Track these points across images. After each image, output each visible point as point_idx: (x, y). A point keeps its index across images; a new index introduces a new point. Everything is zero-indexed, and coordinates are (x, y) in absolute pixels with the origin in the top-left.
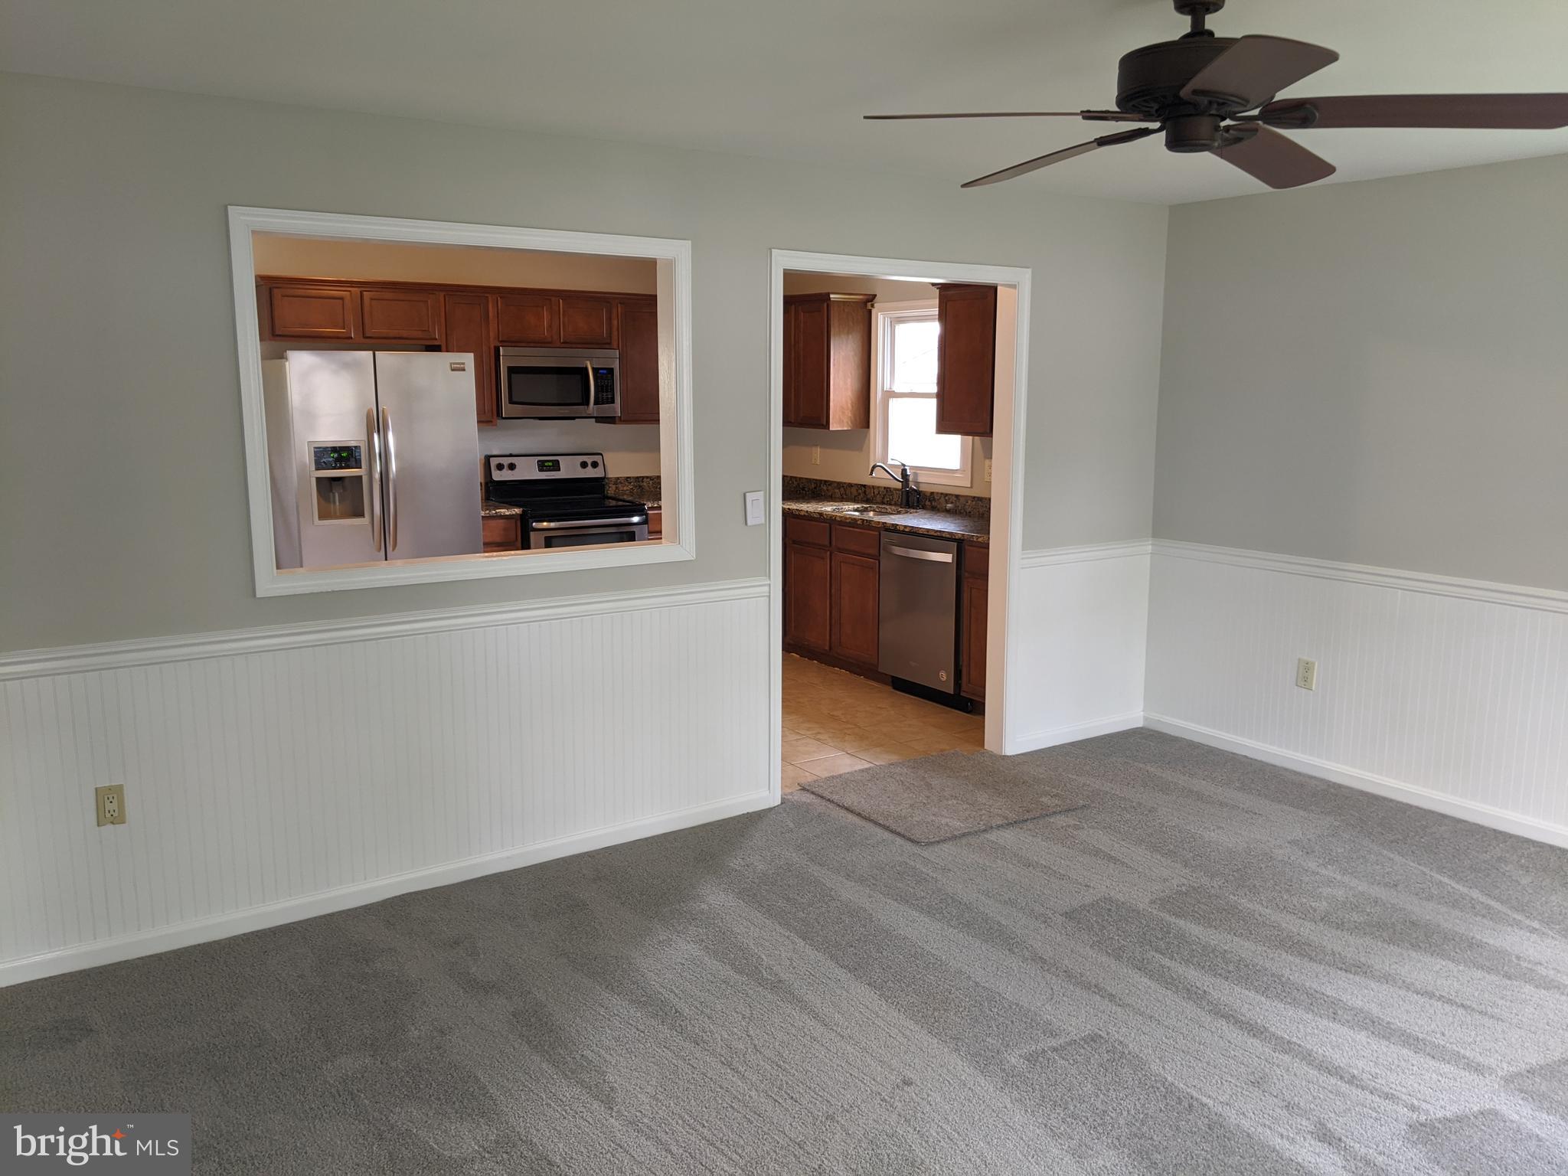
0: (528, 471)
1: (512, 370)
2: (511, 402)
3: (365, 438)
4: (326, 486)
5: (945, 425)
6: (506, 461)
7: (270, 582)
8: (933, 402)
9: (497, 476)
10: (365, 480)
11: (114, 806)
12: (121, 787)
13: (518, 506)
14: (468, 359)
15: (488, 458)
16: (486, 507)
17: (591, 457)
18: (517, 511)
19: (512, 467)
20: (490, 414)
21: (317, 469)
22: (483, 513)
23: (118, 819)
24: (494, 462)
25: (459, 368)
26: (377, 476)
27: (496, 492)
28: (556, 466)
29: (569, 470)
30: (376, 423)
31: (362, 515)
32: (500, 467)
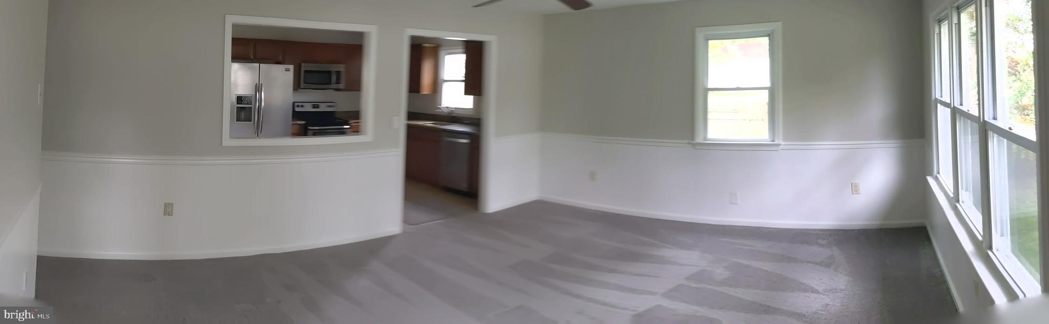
0: (308, 108)
1: (306, 72)
2: (305, 83)
3: (254, 94)
4: (240, 110)
5: (467, 92)
6: (300, 104)
7: (227, 141)
8: (463, 84)
9: (297, 109)
10: (253, 109)
11: (170, 210)
12: (173, 204)
13: (304, 121)
14: (291, 67)
15: (294, 103)
16: (293, 121)
17: (330, 103)
18: (303, 122)
19: (302, 106)
20: (297, 86)
21: (237, 104)
22: (293, 122)
23: (170, 214)
24: (296, 104)
25: (287, 70)
26: (257, 107)
27: (296, 115)
28: (318, 107)
29: (323, 108)
30: (258, 88)
31: (251, 121)
32: (298, 106)
